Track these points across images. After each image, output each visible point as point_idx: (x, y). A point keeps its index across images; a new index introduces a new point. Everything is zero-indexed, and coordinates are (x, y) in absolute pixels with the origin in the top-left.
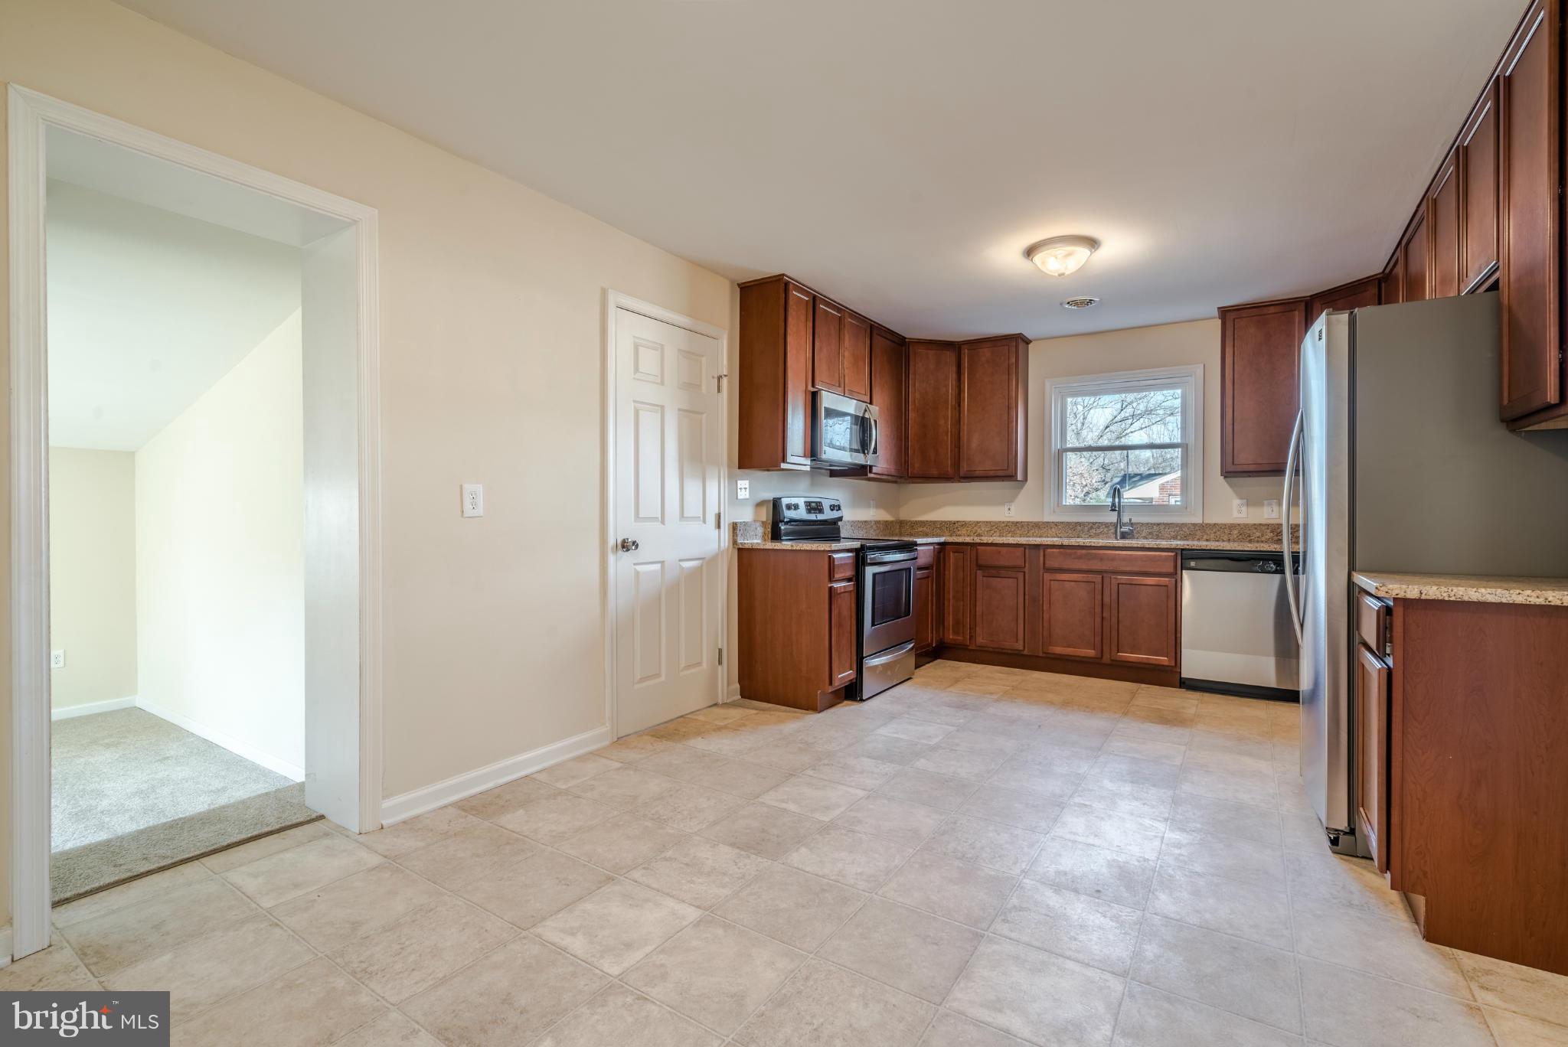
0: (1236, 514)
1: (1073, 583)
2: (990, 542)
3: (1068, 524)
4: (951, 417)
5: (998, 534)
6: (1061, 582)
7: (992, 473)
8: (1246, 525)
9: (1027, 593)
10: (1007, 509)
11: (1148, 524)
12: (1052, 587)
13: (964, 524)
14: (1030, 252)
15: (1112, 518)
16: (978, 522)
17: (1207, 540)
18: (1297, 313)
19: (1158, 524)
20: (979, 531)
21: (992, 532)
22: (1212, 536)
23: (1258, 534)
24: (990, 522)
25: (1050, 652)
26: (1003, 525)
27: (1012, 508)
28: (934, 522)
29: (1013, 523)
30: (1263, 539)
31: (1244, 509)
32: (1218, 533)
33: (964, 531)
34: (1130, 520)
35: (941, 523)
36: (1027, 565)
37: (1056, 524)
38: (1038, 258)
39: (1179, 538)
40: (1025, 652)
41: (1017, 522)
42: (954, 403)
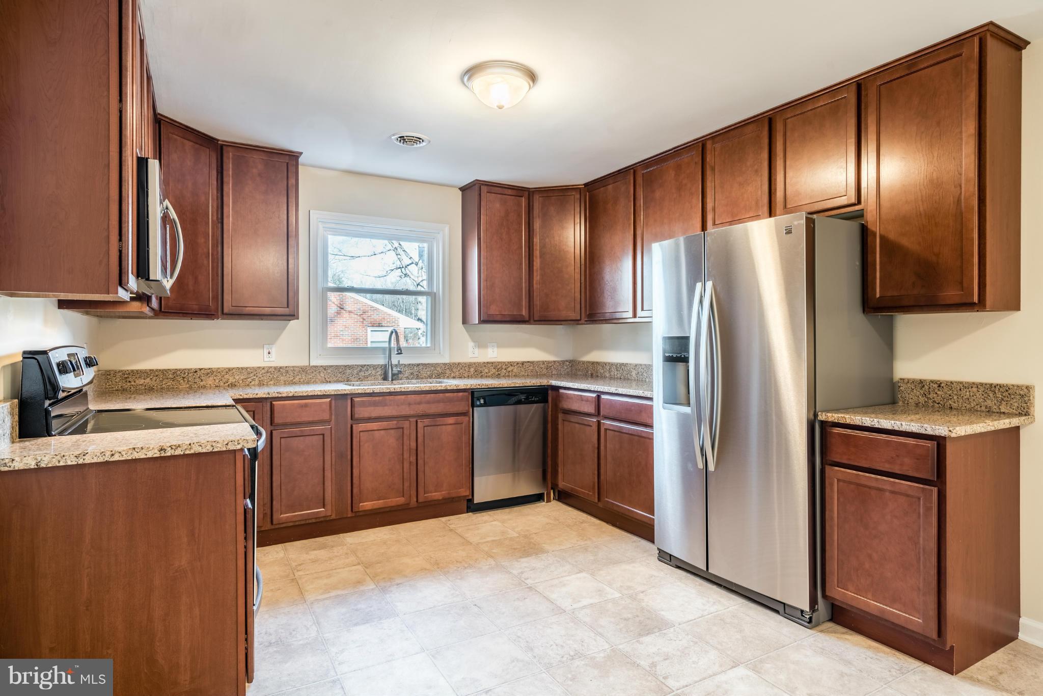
0: (471, 355)
1: (382, 432)
2: (291, 395)
3: (337, 367)
4: (213, 236)
5: (257, 382)
6: (370, 432)
7: (268, 311)
8: (479, 363)
9: (333, 450)
10: (266, 352)
11: (410, 365)
12: (362, 438)
13: (210, 372)
14: (471, 72)
15: (381, 361)
16: (230, 370)
17: (454, 378)
18: (523, 199)
19: (418, 365)
20: (231, 380)
21: (249, 380)
22: (457, 373)
23: (486, 370)
24: (247, 368)
25: (360, 510)
26: (263, 371)
27: (273, 351)
28: (164, 372)
29: (275, 368)
30: (490, 374)
31: (476, 350)
32: (461, 370)
33: (210, 381)
34: (399, 361)
35: (175, 372)
36: (333, 417)
37: (325, 368)
38: (479, 82)
39: (434, 376)
40: (333, 517)
41: (281, 368)
42: (215, 218)
